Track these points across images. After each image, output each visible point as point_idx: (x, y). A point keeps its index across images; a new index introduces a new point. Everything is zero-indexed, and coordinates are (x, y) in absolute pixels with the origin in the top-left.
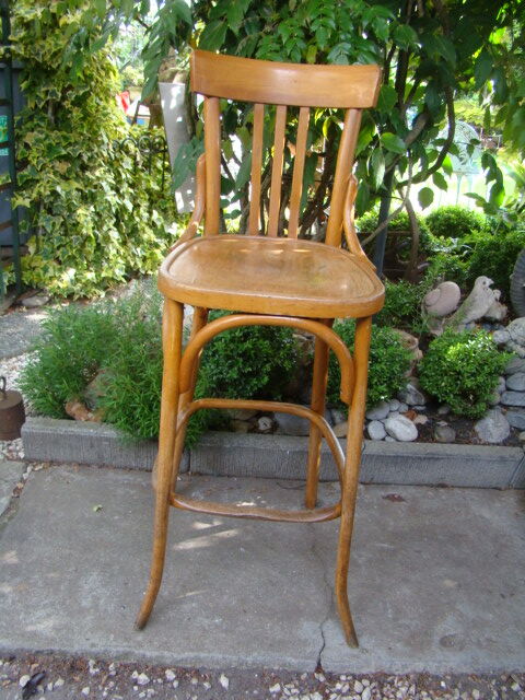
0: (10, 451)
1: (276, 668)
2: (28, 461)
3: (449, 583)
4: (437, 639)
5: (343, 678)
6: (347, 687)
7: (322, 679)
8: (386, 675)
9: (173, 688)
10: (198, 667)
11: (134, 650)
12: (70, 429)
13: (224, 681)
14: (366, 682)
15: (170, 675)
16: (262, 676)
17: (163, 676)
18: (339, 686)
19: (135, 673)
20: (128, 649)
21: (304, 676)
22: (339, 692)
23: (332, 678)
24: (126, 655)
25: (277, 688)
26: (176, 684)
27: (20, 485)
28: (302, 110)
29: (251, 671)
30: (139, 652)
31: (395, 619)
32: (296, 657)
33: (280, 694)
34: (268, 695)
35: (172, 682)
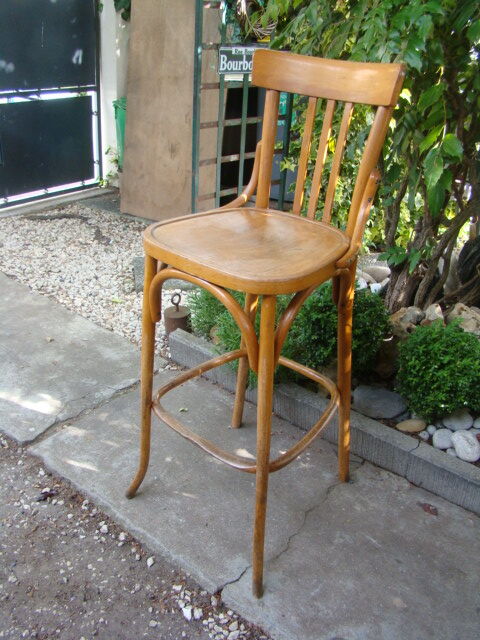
2: (171, 361)
5: (230, 613)
6: (226, 621)
7: (214, 603)
8: (262, 633)
9: (117, 545)
10: (142, 542)
11: (113, 507)
13: (150, 562)
14: (242, 627)
15: (122, 536)
16: (176, 574)
17: (117, 535)
18: (221, 616)
19: (103, 522)
20: (110, 505)
21: (203, 593)
22: (217, 620)
23: (222, 607)
24: (107, 508)
25: (178, 588)
26: (121, 544)
29: (173, 567)
30: (114, 510)
31: (314, 599)
32: (206, 576)
33: (177, 593)
34: (169, 589)
35: (119, 541)
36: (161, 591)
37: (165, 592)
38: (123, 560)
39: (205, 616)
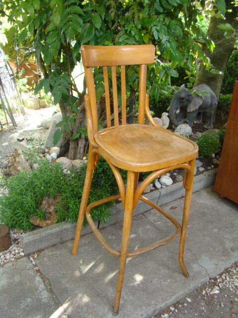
0: (14, 255)
1: (200, 285)
2: (28, 255)
3: (216, 230)
4: (229, 250)
5: (217, 277)
6: (221, 279)
7: (213, 281)
8: (227, 269)
9: (176, 313)
10: (178, 300)
11: (156, 308)
12: (47, 232)
13: (189, 300)
14: (224, 275)
15: (172, 309)
16: (197, 291)
17: (171, 311)
18: (218, 280)
19: (162, 315)
20: (154, 309)
21: (208, 284)
22: (220, 282)
23: (216, 279)
24: (154, 311)
25: (204, 292)
26: (176, 311)
27: (37, 268)
28: (122, 67)
29: (193, 291)
30: (158, 307)
31: (214, 250)
32: (203, 278)
33: (206, 293)
34: (204, 296)
35: (175, 310)
36: (204, 300)
37: (205, 298)
38: (186, 312)
39: (218, 286)
